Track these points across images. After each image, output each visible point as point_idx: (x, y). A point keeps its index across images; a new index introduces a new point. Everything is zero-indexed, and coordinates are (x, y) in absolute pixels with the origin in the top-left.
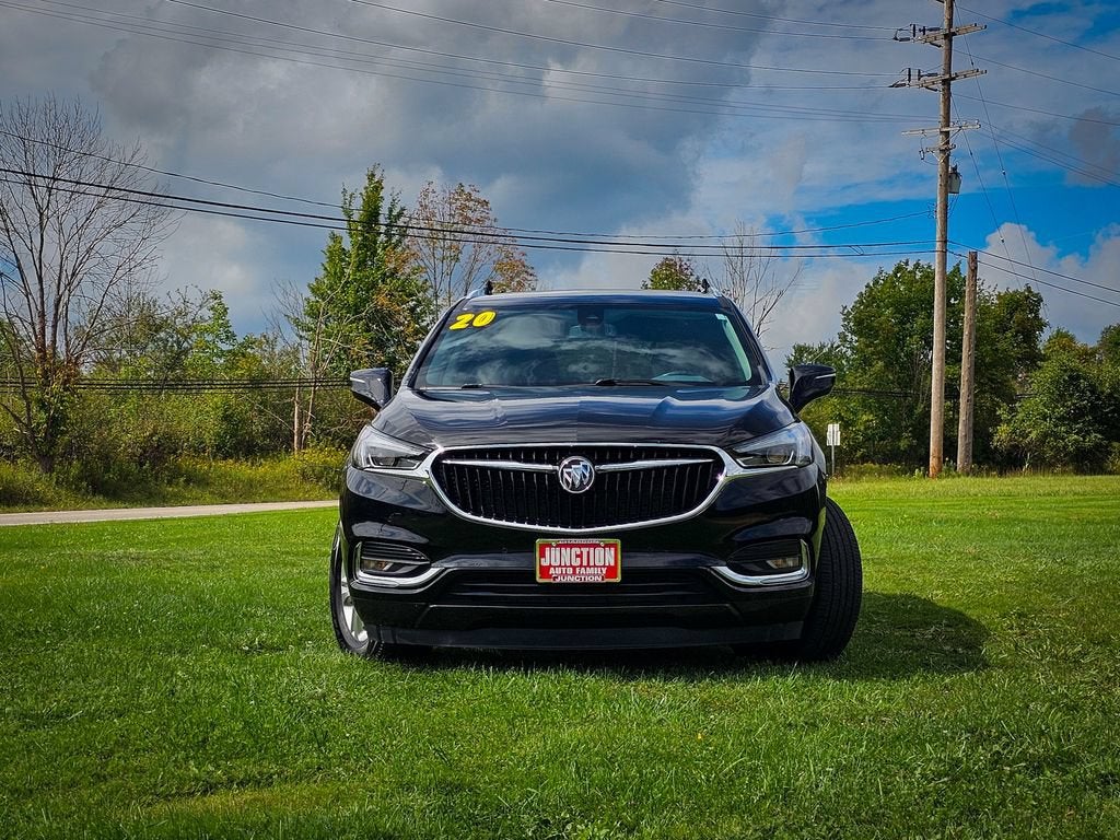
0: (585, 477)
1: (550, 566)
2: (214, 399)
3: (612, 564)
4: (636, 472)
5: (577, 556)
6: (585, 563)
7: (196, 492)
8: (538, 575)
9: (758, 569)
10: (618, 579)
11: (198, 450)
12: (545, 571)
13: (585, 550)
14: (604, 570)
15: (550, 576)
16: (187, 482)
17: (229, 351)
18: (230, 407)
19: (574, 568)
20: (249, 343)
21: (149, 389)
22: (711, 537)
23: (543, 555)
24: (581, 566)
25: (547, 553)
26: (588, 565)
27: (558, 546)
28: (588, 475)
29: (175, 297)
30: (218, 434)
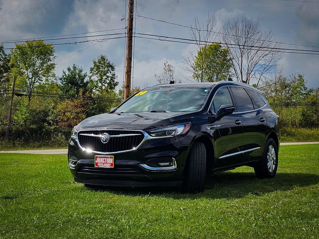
0: (106, 138)
1: (98, 163)
2: (299, 109)
3: (112, 163)
4: (120, 137)
5: (104, 160)
6: (106, 162)
7: (290, 138)
8: (95, 165)
9: (156, 166)
10: (113, 167)
11: (293, 125)
12: (97, 164)
13: (106, 159)
14: (110, 164)
15: (98, 165)
16: (287, 135)
17: (305, 94)
18: (304, 111)
19: (103, 163)
20: (311, 91)
21: (284, 106)
22: (141, 156)
23: (96, 160)
24: (105, 163)
25: (97, 159)
26: (106, 163)
27: (99, 157)
28: (107, 138)
29: (292, 77)
30: (300, 120)
